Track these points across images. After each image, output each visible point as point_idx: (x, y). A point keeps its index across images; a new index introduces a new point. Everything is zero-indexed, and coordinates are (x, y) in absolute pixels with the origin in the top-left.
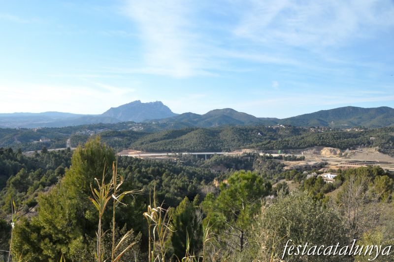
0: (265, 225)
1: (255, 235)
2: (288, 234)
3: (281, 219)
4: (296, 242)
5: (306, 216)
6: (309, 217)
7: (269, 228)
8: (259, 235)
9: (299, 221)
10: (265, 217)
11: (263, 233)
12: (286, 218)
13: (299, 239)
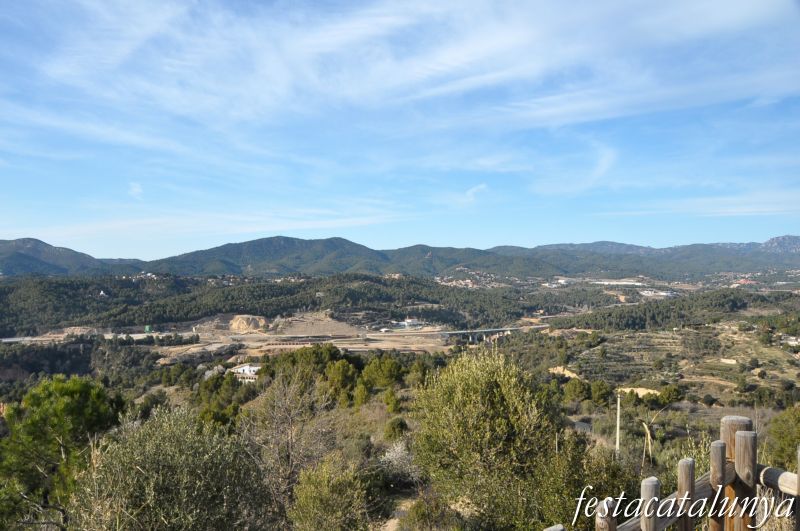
0: (101, 492)
1: (80, 517)
2: (150, 500)
3: (133, 473)
4: (168, 514)
5: (184, 457)
6: (191, 458)
7: (110, 495)
8: (90, 515)
9: (172, 469)
10: (99, 472)
11: (97, 508)
12: (144, 468)
13: (173, 508)
